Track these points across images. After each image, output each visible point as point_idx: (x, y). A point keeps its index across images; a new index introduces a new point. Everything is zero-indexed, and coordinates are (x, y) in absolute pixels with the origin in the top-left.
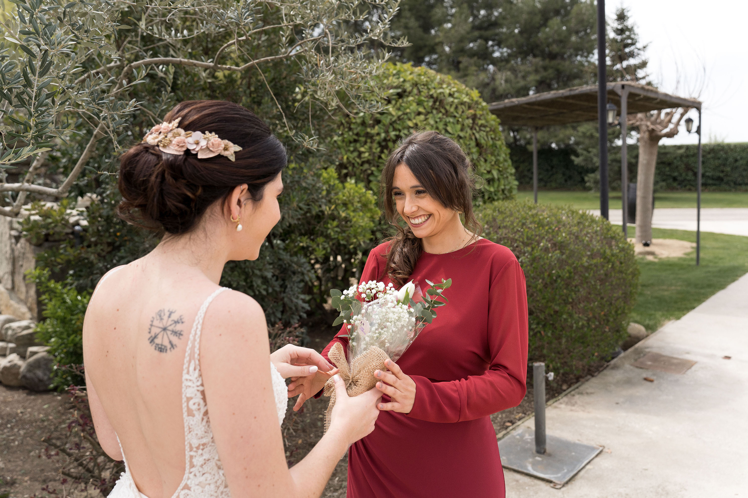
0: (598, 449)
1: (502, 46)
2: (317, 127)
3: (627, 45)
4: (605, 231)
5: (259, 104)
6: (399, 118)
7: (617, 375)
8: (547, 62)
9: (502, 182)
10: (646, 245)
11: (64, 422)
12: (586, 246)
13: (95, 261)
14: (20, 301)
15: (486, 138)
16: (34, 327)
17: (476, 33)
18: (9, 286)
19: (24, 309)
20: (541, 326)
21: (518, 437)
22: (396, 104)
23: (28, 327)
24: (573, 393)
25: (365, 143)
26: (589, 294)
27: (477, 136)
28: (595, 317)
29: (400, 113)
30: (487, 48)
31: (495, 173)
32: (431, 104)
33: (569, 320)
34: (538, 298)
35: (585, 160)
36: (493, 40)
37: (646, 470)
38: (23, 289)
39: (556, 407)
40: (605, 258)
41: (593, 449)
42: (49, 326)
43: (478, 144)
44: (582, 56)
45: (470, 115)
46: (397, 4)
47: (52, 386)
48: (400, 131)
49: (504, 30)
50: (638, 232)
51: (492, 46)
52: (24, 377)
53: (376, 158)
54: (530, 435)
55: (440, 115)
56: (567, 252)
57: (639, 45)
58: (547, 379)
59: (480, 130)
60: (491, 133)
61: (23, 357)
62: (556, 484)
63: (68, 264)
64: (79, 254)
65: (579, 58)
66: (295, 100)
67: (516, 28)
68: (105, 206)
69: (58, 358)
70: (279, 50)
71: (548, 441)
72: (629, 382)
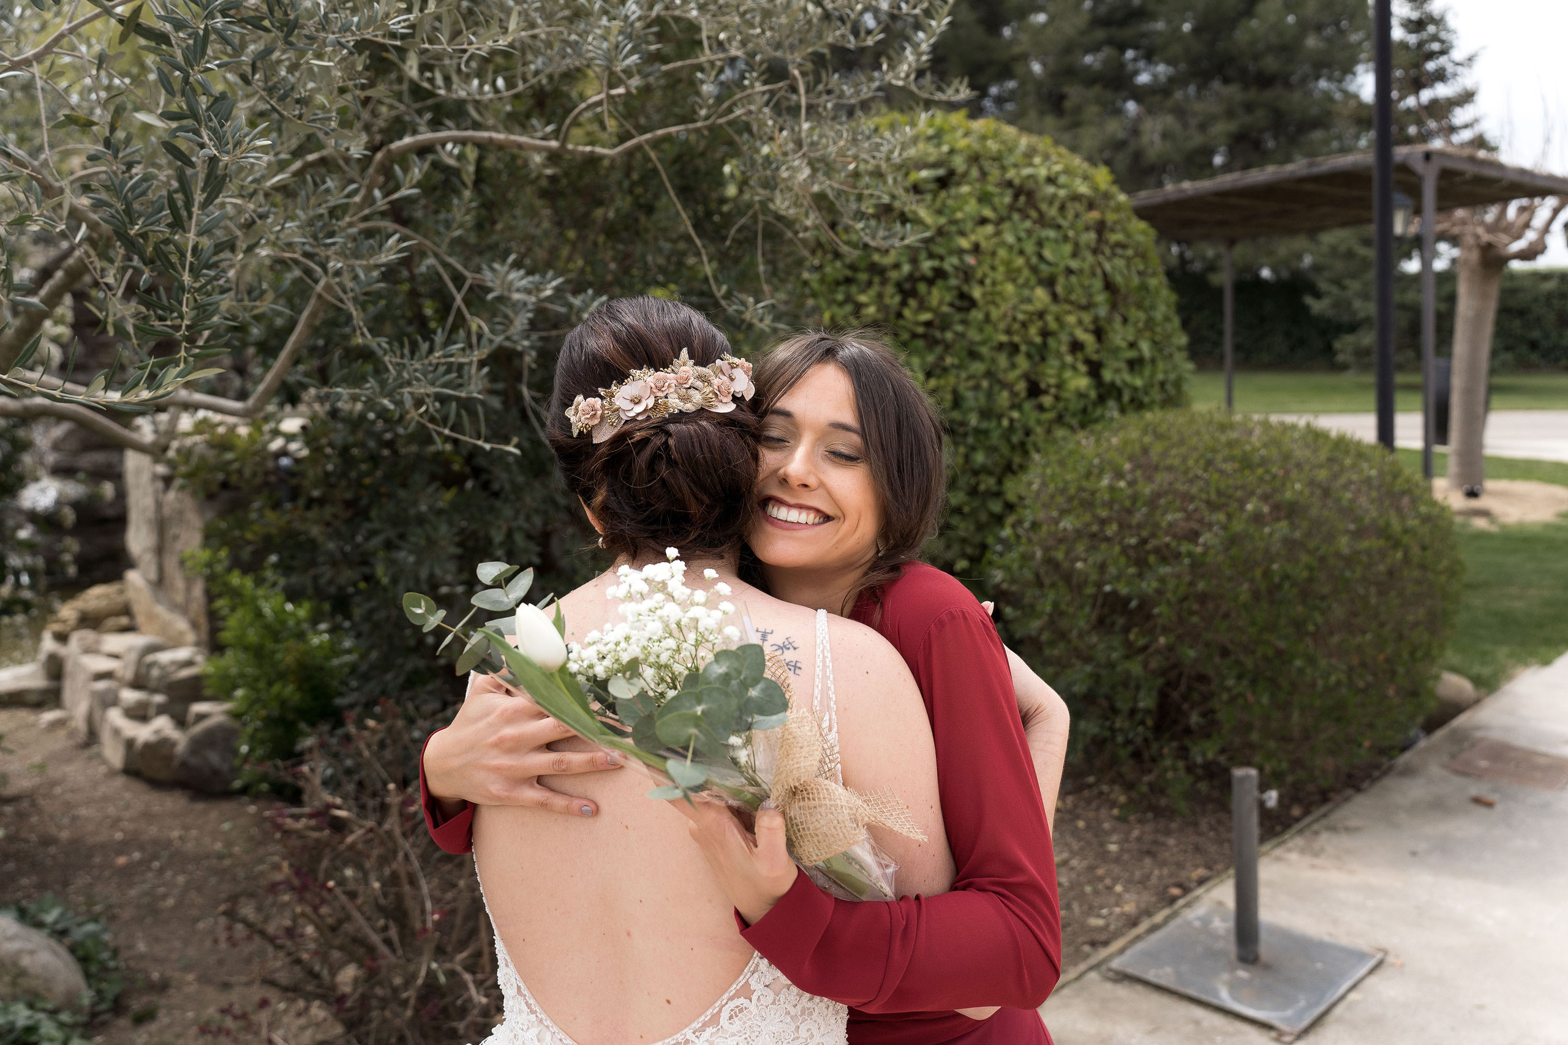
0: (1373, 956)
1: (1156, 58)
2: (769, 256)
3: (1431, 56)
4: (1388, 478)
5: (650, 210)
6: (940, 232)
7: (1415, 790)
8: (1253, 94)
9: (1161, 365)
10: (1472, 494)
11: (261, 861)
12: (1348, 512)
13: (321, 539)
14: (174, 607)
15: (1125, 272)
16: (203, 665)
17: (1100, 34)
18: (153, 575)
19: (181, 624)
20: (1245, 682)
21: (1197, 924)
22: (934, 200)
23: (189, 663)
24: (1316, 827)
25: (870, 284)
26: (1355, 614)
27: (1108, 267)
28: (1363, 665)
29: (942, 220)
30: (1122, 65)
31: (1145, 347)
32: (1007, 200)
33: (1309, 671)
34: (1240, 623)
35: (1336, 305)
36: (1136, 47)
37: (1481, 1007)
38: (180, 584)
39: (1278, 859)
40: (1388, 538)
41: (1362, 956)
42: (230, 661)
43: (1109, 286)
44: (1330, 79)
45: (1091, 223)
46: (947, 9)
47: (237, 784)
48: (941, 258)
49: (1160, 25)
50: (1452, 465)
51: (1135, 60)
52: (184, 764)
53: (892, 317)
54: (1224, 920)
55: (1028, 224)
56: (1305, 524)
57: (1457, 54)
58: (1261, 804)
59: (1114, 255)
60: (1137, 260)
61: (181, 722)
62: (1281, 1034)
63: (267, 545)
64: (289, 522)
65: (1323, 84)
66: (723, 201)
67: (1185, 21)
68: (340, 426)
69: (249, 729)
70: (694, 112)
71: (1263, 936)
72: (1439, 806)
